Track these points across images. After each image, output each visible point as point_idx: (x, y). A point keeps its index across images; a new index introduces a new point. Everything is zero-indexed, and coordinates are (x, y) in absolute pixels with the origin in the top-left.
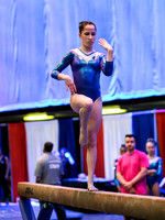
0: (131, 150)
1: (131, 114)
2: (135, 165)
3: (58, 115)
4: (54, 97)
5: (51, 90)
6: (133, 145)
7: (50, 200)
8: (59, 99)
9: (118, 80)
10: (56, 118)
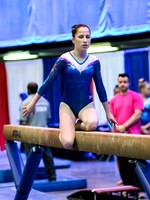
0: (124, 91)
1: (123, 52)
2: (129, 107)
3: (41, 54)
4: (38, 33)
5: (34, 26)
6: (126, 85)
7: (40, 142)
8: (43, 36)
9: (109, 15)
10: (39, 57)
